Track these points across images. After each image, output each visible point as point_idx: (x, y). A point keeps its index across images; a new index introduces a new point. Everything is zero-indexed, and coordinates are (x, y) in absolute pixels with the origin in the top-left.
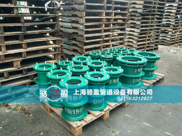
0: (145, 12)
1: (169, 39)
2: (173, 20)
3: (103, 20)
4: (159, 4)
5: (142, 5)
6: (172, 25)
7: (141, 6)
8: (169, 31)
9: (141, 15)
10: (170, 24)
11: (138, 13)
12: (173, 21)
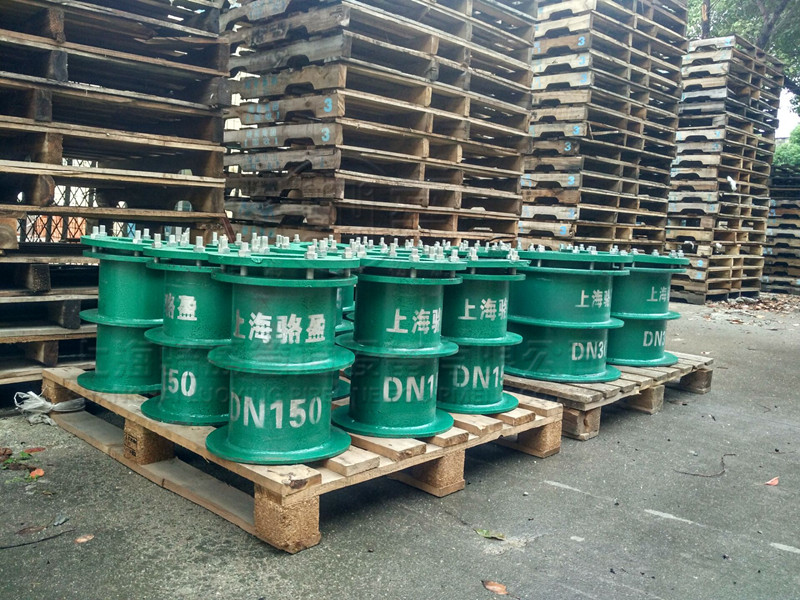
0: (596, 138)
1: (701, 276)
2: (713, 196)
3: (424, 122)
4: (651, 117)
5: (583, 109)
6: (710, 215)
7: (580, 113)
8: (700, 242)
9: (581, 152)
10: (701, 212)
11: (568, 139)
12: (709, 200)
